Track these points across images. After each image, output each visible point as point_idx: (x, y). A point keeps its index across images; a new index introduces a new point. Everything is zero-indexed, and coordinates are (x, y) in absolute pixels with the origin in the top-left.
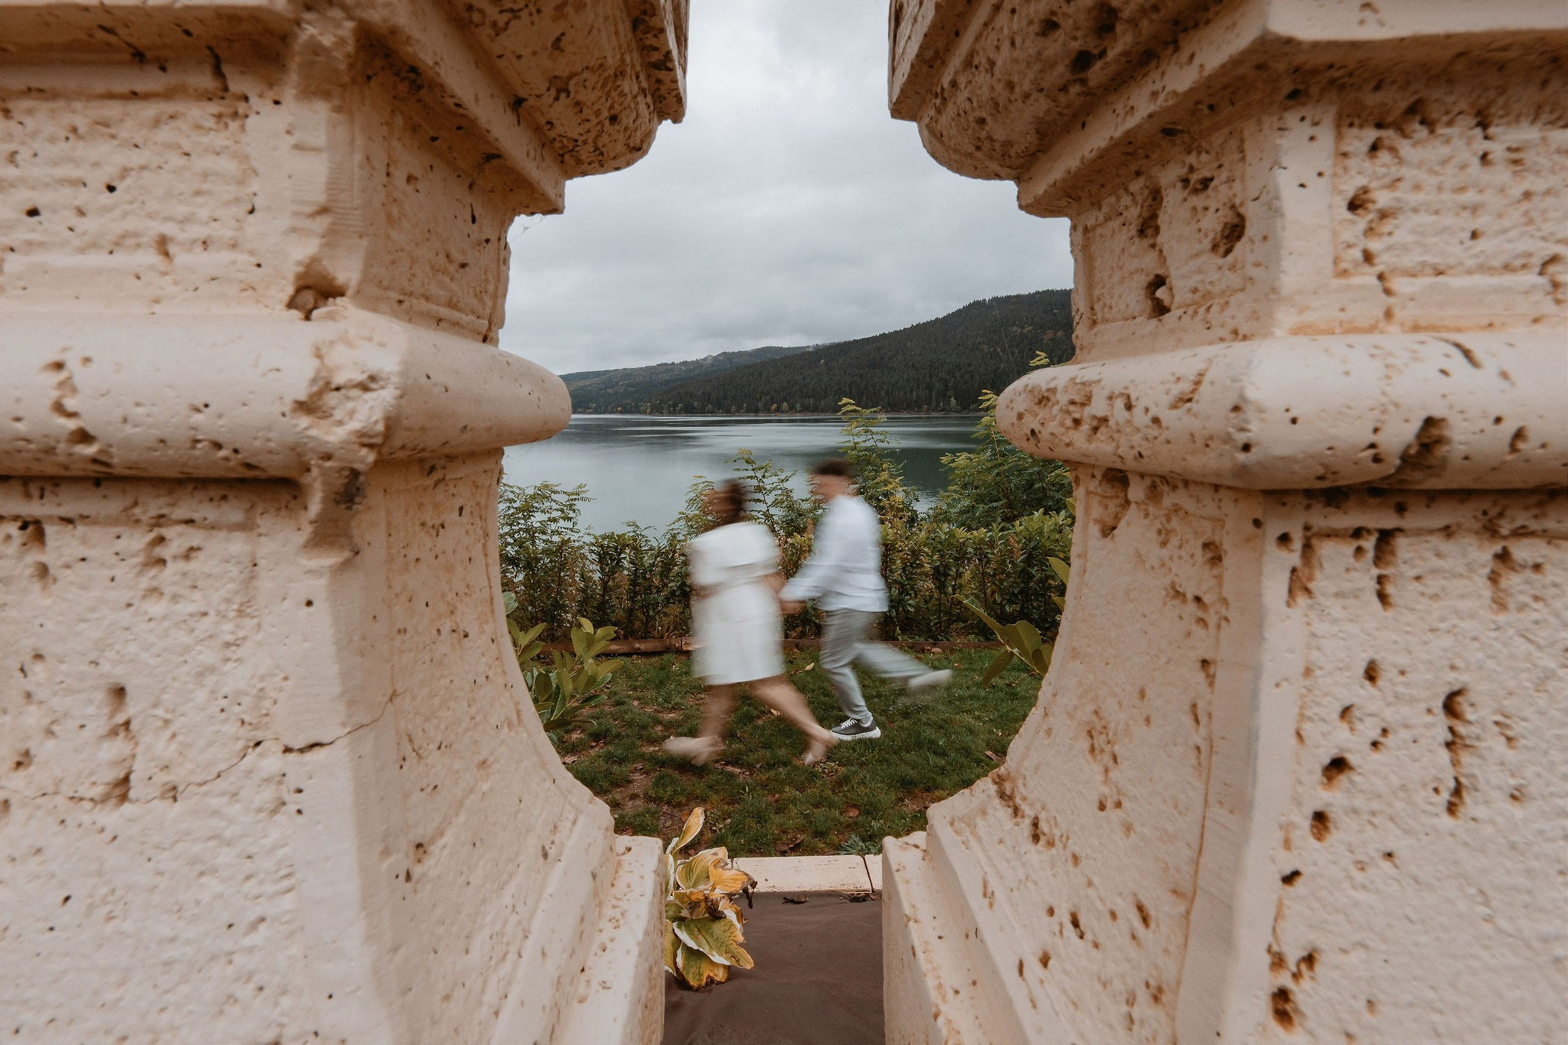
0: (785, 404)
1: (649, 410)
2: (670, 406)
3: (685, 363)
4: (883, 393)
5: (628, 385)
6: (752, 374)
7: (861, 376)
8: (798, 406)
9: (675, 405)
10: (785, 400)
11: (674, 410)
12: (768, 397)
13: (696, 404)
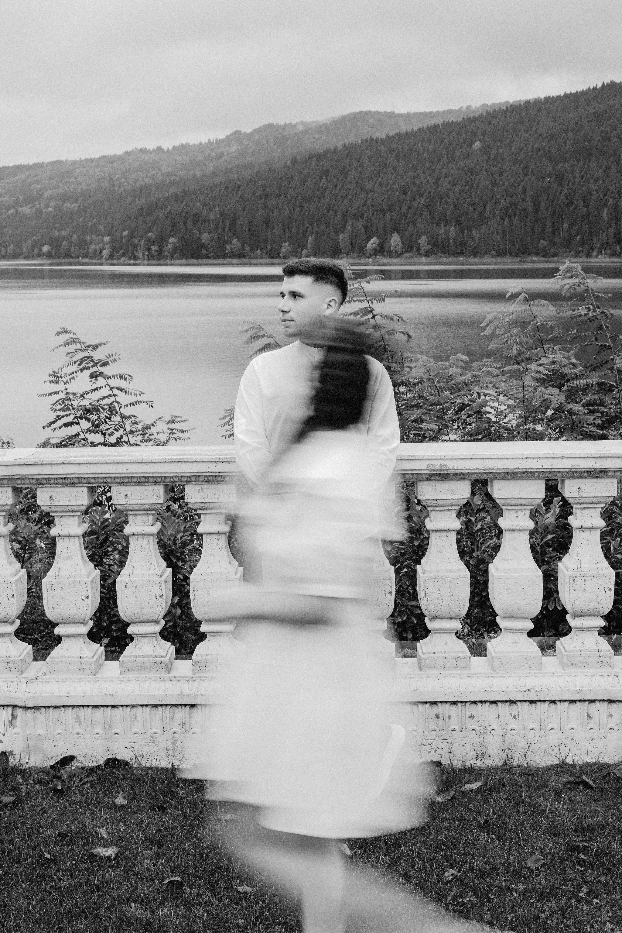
0: (395, 240)
1: (106, 253)
2: (151, 242)
3: (183, 148)
4: (605, 214)
5: (65, 197)
6: (326, 173)
7: (559, 177)
8: (423, 241)
9: (161, 240)
10: (395, 229)
11: (160, 251)
12: (360, 223)
13: (205, 237)
